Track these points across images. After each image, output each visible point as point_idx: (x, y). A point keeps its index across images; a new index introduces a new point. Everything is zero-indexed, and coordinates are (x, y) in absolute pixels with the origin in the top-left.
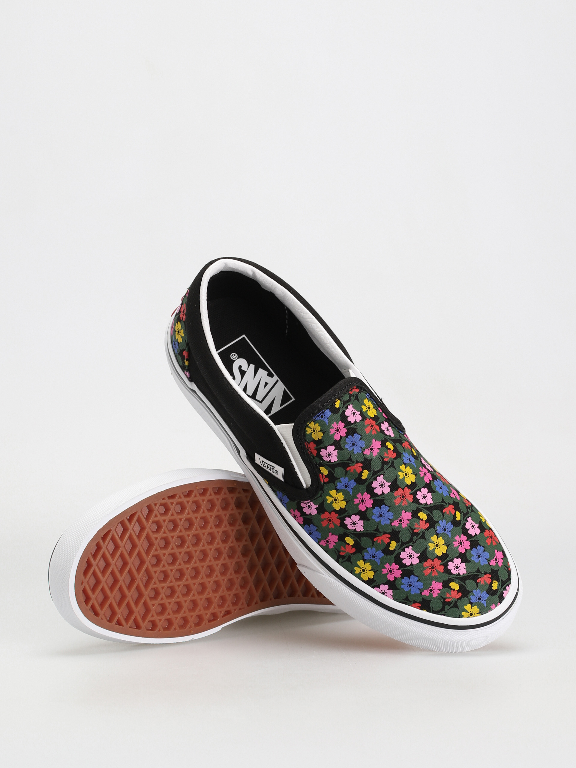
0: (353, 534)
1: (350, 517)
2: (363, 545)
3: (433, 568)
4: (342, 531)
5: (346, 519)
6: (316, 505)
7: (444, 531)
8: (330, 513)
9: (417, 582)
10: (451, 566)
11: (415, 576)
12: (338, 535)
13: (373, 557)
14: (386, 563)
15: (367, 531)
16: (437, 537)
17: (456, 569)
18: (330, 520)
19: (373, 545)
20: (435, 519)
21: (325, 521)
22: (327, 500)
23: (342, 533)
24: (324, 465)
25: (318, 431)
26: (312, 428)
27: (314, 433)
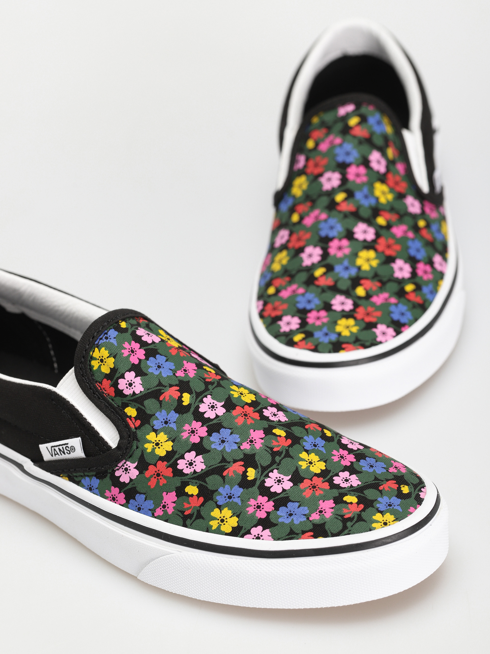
0: (193, 478)
1: (182, 457)
2: (210, 487)
3: (314, 487)
4: (177, 481)
5: (178, 463)
6: (135, 463)
8: (155, 465)
9: (298, 508)
10: (337, 480)
11: (293, 502)
12: (175, 489)
13: (230, 497)
14: (249, 499)
15: (211, 466)
17: (345, 482)
18: (158, 475)
19: (224, 482)
21: (153, 479)
22: (147, 449)
23: (179, 484)
24: (129, 403)
25: (106, 359)
26: (98, 358)
27: (102, 364)
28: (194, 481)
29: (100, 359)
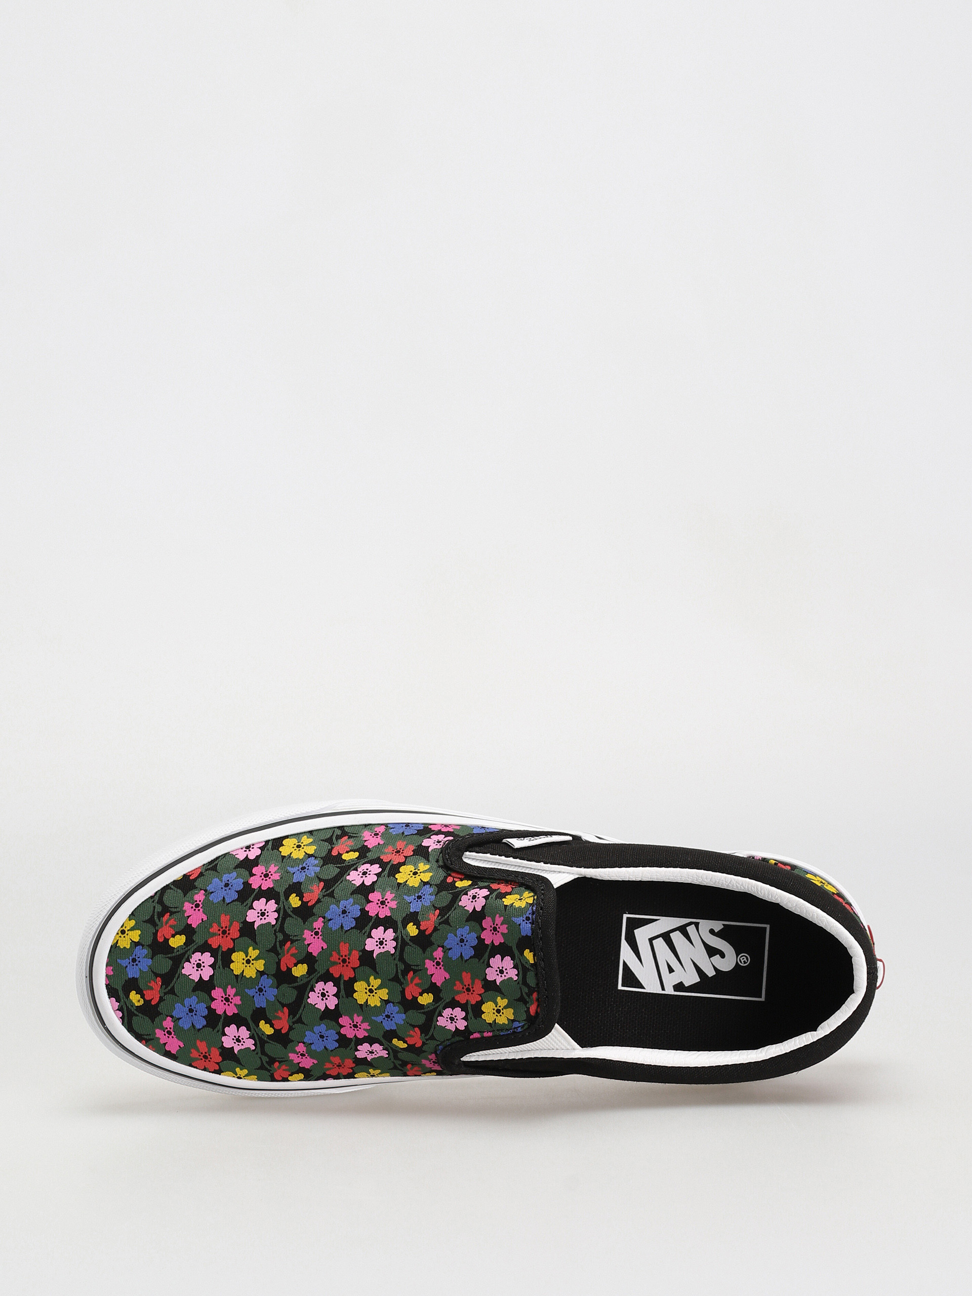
3: (224, 932)
7: (260, 986)
9: (224, 898)
10: (207, 959)
11: (233, 901)
16: (259, 969)
17: (198, 962)
20: (284, 987)
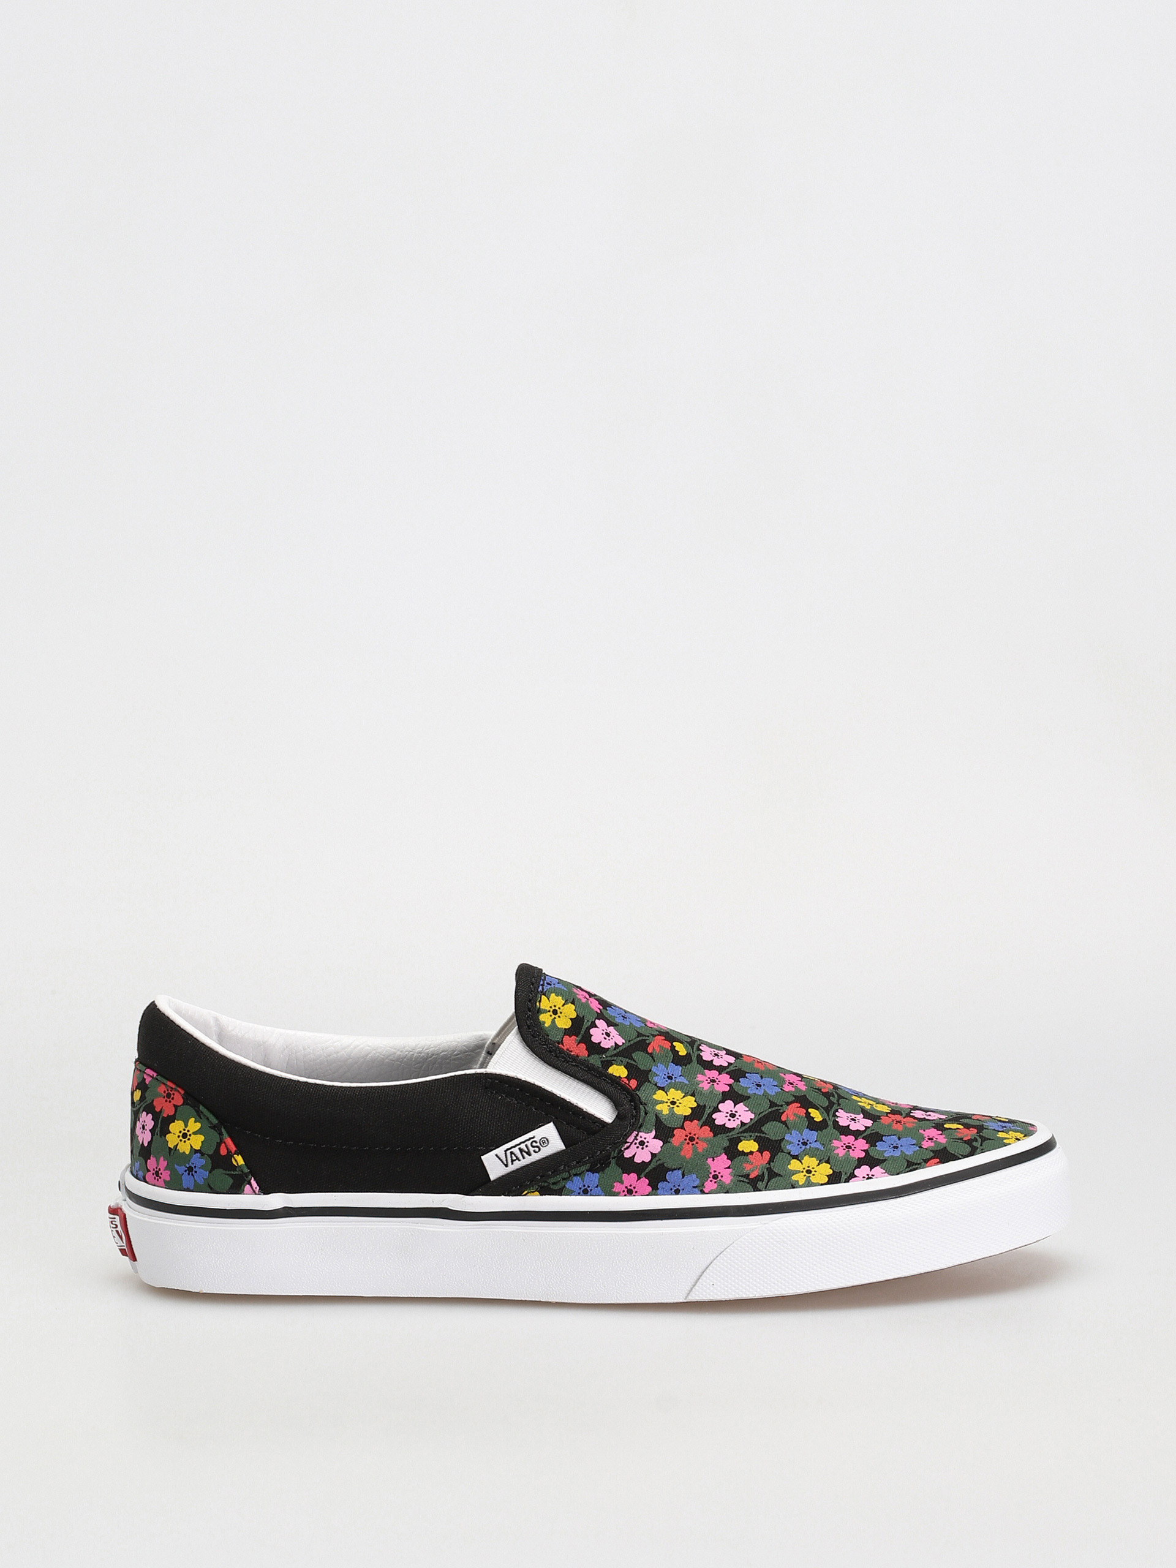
0: (743, 1132)
1: (717, 1111)
2: (774, 1136)
4: (723, 1141)
5: (715, 1118)
6: (652, 1131)
8: (682, 1128)
11: (887, 1137)
12: (723, 1151)
13: (805, 1144)
14: (830, 1141)
15: (760, 1113)
18: (691, 1140)
19: (788, 1128)
21: (686, 1147)
22: (661, 1112)
23: (726, 1144)
24: (613, 1060)
25: (562, 1008)
26: (548, 1009)
27: (557, 1016)
28: (746, 1134)
29: (551, 1010)
